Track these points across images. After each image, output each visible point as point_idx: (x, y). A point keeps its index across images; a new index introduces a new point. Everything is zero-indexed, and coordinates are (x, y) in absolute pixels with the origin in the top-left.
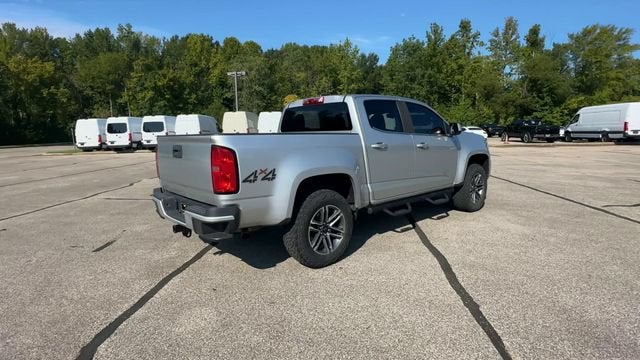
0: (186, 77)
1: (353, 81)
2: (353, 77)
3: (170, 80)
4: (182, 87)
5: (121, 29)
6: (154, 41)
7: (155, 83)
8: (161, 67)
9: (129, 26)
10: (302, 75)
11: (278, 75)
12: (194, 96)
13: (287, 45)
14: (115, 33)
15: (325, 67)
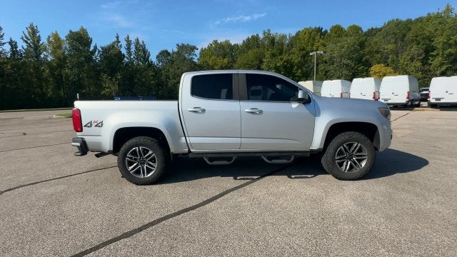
0: (296, 59)
1: (450, 46)
2: (451, 42)
3: (285, 62)
4: (292, 66)
5: (264, 33)
6: (284, 37)
7: (276, 65)
8: (281, 54)
9: (269, 31)
10: (391, 47)
11: (367, 50)
12: (300, 71)
13: (389, 23)
14: (261, 36)
15: (417, 36)
